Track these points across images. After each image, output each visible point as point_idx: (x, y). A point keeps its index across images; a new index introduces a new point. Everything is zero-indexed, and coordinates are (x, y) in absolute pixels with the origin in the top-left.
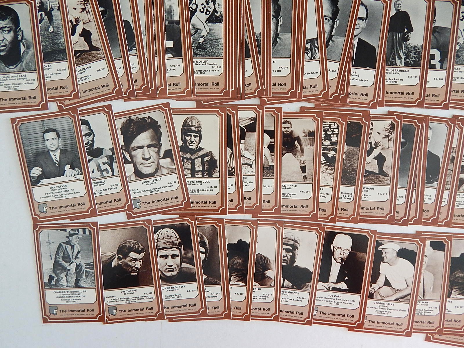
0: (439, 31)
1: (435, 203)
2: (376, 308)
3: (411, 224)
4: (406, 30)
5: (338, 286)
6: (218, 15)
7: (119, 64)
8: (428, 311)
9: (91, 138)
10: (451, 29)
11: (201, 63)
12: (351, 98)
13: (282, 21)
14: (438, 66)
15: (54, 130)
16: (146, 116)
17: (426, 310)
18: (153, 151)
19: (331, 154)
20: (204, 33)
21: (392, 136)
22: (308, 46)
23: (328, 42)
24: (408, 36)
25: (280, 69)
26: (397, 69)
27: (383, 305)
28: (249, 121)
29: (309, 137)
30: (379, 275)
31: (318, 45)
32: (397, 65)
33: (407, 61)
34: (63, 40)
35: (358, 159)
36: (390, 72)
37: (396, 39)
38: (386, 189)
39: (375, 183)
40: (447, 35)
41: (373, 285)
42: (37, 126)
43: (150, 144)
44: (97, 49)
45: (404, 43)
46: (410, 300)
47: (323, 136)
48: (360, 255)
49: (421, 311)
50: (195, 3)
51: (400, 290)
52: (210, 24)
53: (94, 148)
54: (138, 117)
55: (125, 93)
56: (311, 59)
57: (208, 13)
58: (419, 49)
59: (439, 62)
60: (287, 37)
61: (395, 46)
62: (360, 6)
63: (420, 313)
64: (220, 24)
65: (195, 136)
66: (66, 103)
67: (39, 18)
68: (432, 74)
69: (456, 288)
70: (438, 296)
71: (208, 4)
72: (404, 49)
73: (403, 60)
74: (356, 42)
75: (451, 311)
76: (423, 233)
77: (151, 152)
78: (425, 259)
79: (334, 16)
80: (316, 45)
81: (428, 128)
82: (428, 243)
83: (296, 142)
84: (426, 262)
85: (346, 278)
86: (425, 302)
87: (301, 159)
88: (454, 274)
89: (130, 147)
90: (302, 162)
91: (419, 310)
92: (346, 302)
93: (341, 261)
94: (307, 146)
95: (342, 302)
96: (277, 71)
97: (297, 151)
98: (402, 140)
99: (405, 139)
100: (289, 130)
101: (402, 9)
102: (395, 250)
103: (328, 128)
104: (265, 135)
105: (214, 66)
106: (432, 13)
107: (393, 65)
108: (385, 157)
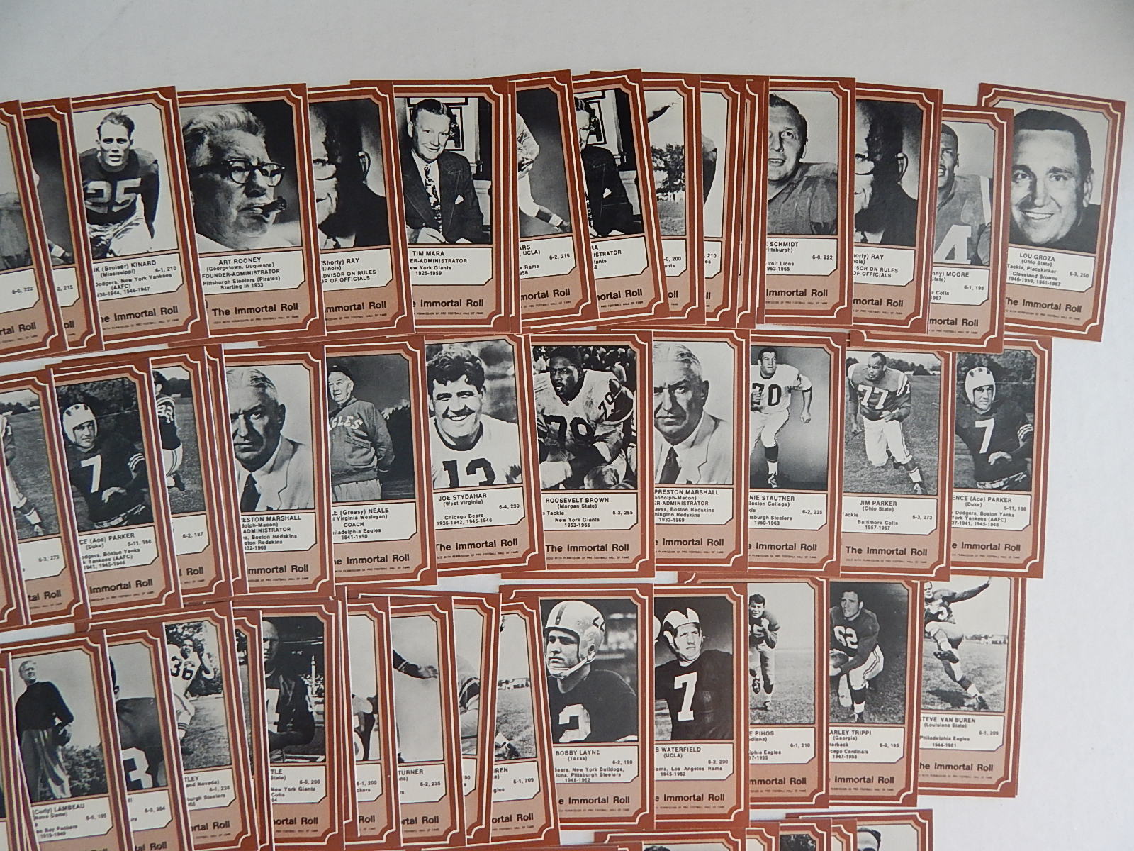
0: (132, 708)
4: (58, 721)
10: (155, 699)
14: (147, 781)
24: (65, 731)
32: (55, 799)
36: (45, 814)
37: (41, 743)
40: (150, 713)
45: (60, 747)
58: (95, 756)
59: (146, 772)
61: (42, 758)
72: (62, 761)
73: (67, 785)
101: (40, 678)
107: (47, 798)
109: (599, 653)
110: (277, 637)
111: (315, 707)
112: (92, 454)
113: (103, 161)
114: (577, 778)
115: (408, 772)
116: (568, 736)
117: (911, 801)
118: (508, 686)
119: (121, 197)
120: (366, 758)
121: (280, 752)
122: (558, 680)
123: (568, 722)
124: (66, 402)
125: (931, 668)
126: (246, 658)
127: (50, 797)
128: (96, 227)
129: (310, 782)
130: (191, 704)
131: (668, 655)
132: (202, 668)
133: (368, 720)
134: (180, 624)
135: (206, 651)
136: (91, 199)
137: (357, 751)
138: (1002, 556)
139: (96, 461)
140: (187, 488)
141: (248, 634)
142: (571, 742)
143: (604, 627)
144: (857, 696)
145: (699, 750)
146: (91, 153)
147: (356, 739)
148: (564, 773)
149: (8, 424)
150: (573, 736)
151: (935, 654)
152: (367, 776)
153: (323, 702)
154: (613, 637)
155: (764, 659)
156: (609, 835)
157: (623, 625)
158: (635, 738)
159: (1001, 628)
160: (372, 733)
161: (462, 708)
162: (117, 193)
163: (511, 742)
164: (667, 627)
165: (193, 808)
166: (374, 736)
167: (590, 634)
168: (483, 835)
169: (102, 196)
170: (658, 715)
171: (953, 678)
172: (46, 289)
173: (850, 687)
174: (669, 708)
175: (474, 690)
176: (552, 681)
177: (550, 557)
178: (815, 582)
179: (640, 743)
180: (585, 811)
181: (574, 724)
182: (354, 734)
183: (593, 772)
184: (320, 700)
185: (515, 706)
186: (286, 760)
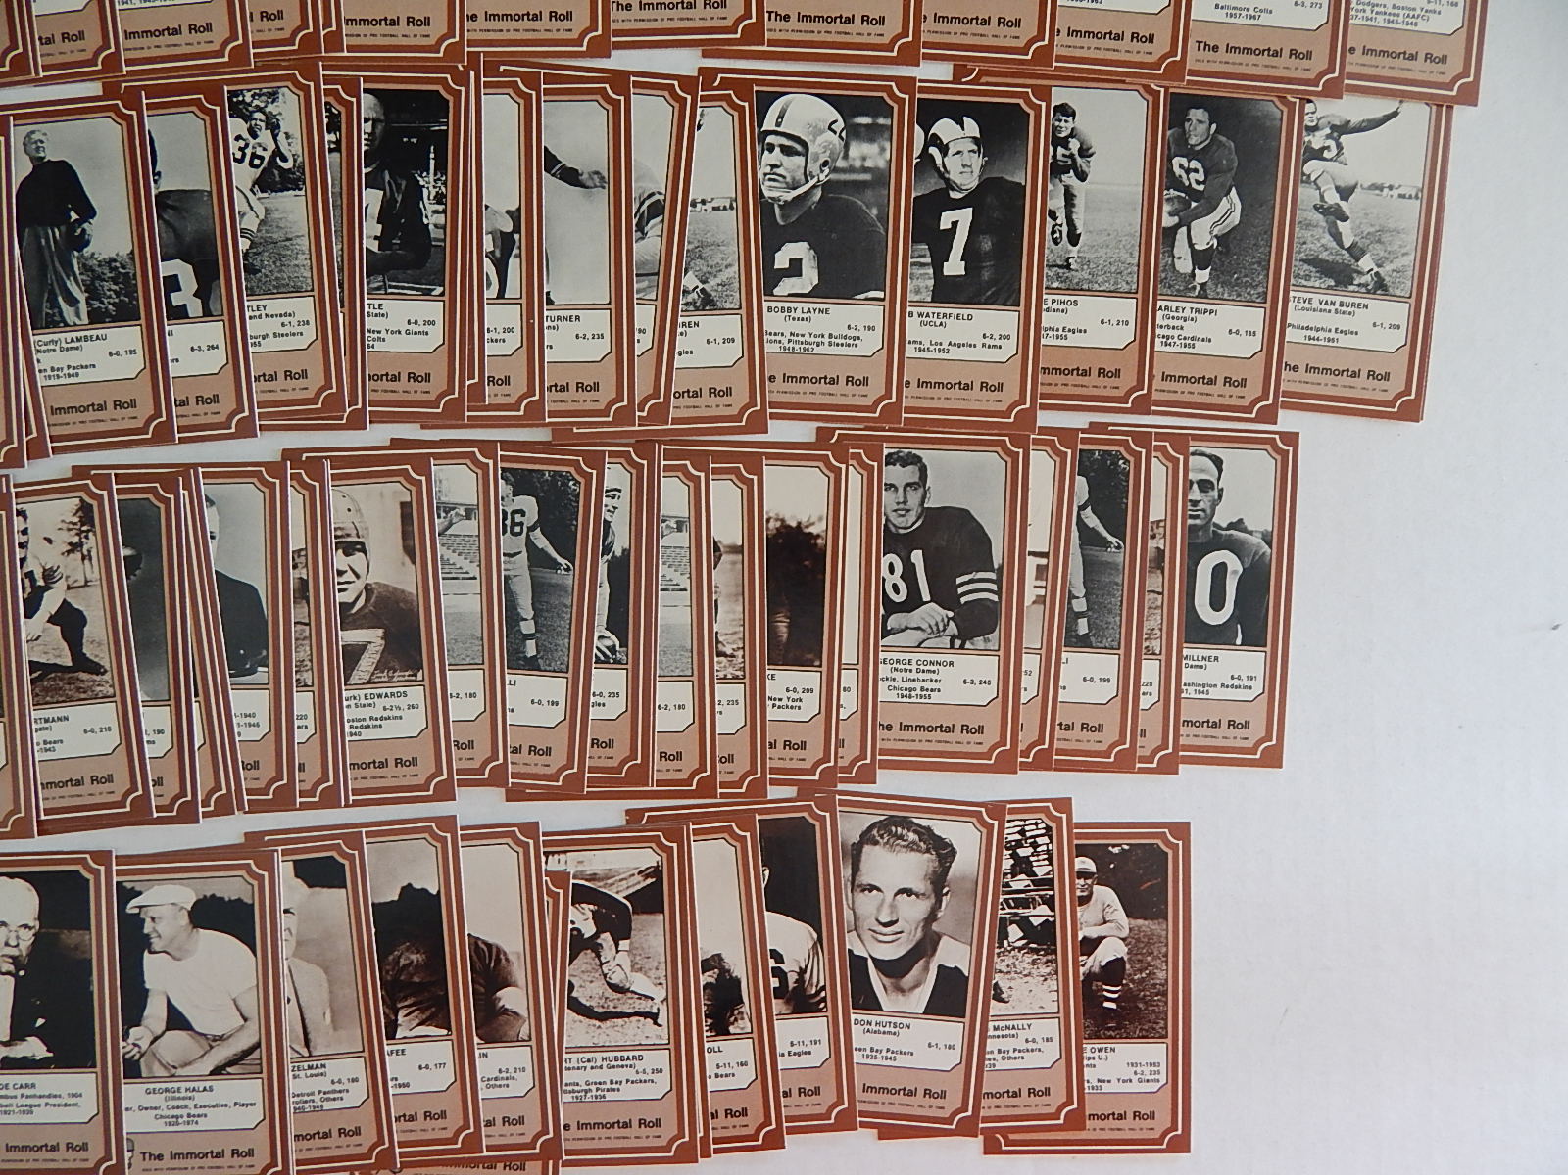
0: (178, 204)
1: (272, 737)
2: (155, 1109)
3: (206, 815)
4: (74, 216)
5: (20, 1050)
8: (332, 1096)
10: (210, 193)
14: (195, 307)
17: (325, 1093)
21: (91, 543)
24: (84, 231)
26: (69, 336)
27: (177, 1094)
30: (146, 996)
32: (66, 325)
33: (95, 306)
36: (52, 347)
37: (49, 247)
38: (105, 714)
39: (69, 699)
40: (202, 211)
41: (133, 1031)
45: (76, 253)
46: (260, 1065)
48: (72, 937)
49: (311, 1097)
51: (221, 1038)
58: (123, 267)
59: (194, 295)
61: (50, 268)
63: (306, 1105)
68: (180, 335)
69: (406, 1003)
70: (353, 1039)
72: (78, 272)
73: (83, 307)
75: (407, 1085)
76: (266, 838)
78: (284, 921)
82: (285, 869)
84: (294, 932)
85: (40, 1022)
86: (314, 1063)
88: (391, 957)
91: (302, 1095)
92: (52, 1101)
93: (11, 968)
95: (43, 1101)
98: (129, 552)
99: (133, 548)
101: (51, 155)
102: (182, 908)
107: (55, 325)
108: (80, 612)
109: (835, 170)
110: (382, 118)
111: (432, 216)
114: (797, 346)
115: (559, 318)
116: (786, 286)
117: (1269, 415)
118: (704, 207)
120: (501, 294)
121: (381, 278)
122: (776, 206)
123: (787, 266)
125: (1309, 226)
126: (338, 142)
127: (59, 322)
129: (421, 322)
130: (260, 203)
131: (932, 181)
132: (278, 152)
133: (506, 242)
134: (249, 90)
135: (283, 129)
137: (489, 285)
138: (1419, 69)
141: (343, 109)
142: (790, 295)
143: (844, 134)
144: (1200, 259)
145: (970, 318)
147: (489, 267)
148: (778, 338)
150: (793, 286)
151: (1316, 207)
152: (502, 319)
153: (444, 212)
154: (857, 150)
155: (1069, 197)
156: (837, 432)
157: (872, 133)
158: (880, 294)
159: (1412, 175)
160: (511, 261)
161: (639, 234)
163: (705, 286)
164: (934, 141)
165: (257, 349)
166: (514, 265)
167: (825, 143)
168: (660, 413)
170: (913, 264)
171: (1340, 244)
173: (1191, 245)
174: (931, 256)
175: (656, 209)
176: (767, 206)
177: (773, 29)
178: (1147, 88)
179: (886, 303)
180: (805, 393)
181: (795, 268)
182: (486, 261)
183: (820, 339)
184: (440, 207)
185: (713, 235)
186: (390, 290)
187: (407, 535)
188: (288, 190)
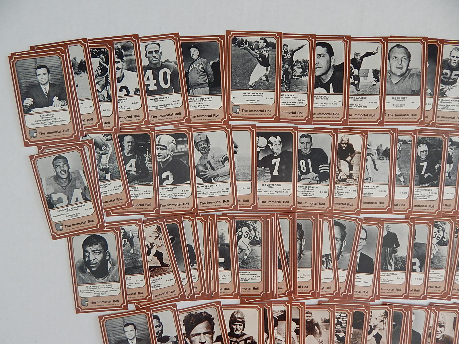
0: (419, 246)
4: (395, 246)
6: (258, 239)
7: (183, 276)
9: (160, 329)
10: (427, 244)
11: (245, 274)
12: (356, 295)
13: (305, 242)
14: (418, 270)
15: (132, 324)
16: (203, 311)
18: (208, 337)
19: (342, 335)
20: (248, 252)
21: (386, 320)
22: (324, 259)
23: (339, 256)
24: (396, 249)
25: (304, 276)
26: (388, 273)
28: (281, 312)
29: (325, 323)
31: (331, 258)
32: (388, 270)
34: (141, 259)
35: (362, 338)
36: (384, 275)
42: (119, 322)
43: (206, 331)
44: (167, 265)
45: (394, 254)
47: (336, 322)
50: (241, 231)
52: (252, 246)
53: (163, 336)
54: (196, 312)
55: (188, 297)
56: (326, 268)
57: (250, 238)
58: (404, 259)
59: (419, 267)
60: (308, 254)
61: (387, 257)
62: (362, 230)
64: (260, 246)
65: (240, 325)
66: (142, 304)
67: (123, 243)
68: (414, 275)
71: (250, 232)
72: (393, 259)
73: (393, 267)
74: (359, 255)
77: (206, 337)
79: (343, 238)
80: (330, 259)
81: (412, 313)
83: (316, 327)
87: (319, 339)
89: (190, 335)
90: (320, 341)
94: (324, 330)
96: (302, 277)
97: (317, 333)
98: (394, 323)
100: (311, 318)
101: (392, 231)
103: (339, 316)
104: (292, 322)
105: (255, 276)
106: (413, 234)
107: (386, 270)
108: (381, 335)
112: (424, 161)
113: (450, 63)
119: (453, 77)
124: (420, 142)
126: (457, 236)
128: (443, 85)
130: (437, 248)
132: (443, 237)
135: (446, 232)
136: (443, 76)
139: (425, 164)
140: (452, 178)
146: (447, 60)
149: (400, 146)
162: (452, 75)
165: (430, 281)
169: (447, 75)
172: (423, 104)
187: (454, 324)
188: (444, 245)
